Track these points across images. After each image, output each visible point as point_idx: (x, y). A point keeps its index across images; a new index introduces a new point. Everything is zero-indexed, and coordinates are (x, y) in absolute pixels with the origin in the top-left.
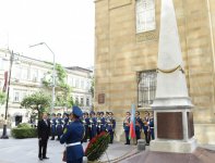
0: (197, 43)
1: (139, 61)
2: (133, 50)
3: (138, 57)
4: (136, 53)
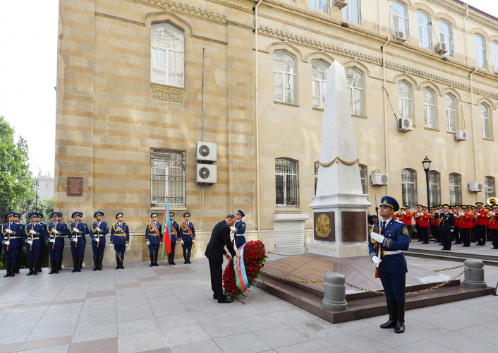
0: (242, 127)
1: (157, 130)
2: (146, 109)
3: (153, 124)
4: (150, 116)
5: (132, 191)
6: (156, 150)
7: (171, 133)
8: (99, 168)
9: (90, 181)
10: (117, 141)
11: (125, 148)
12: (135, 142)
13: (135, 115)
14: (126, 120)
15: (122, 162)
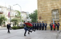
1: (52, 7)
2: (50, 4)
3: (52, 6)
4: (51, 4)
5: (49, 18)
6: (53, 10)
7: (55, 6)
8: (43, 15)
9: (42, 17)
10: (46, 10)
11: (47, 11)
12: (49, 10)
13: (49, 5)
14: (47, 6)
15: (47, 13)
